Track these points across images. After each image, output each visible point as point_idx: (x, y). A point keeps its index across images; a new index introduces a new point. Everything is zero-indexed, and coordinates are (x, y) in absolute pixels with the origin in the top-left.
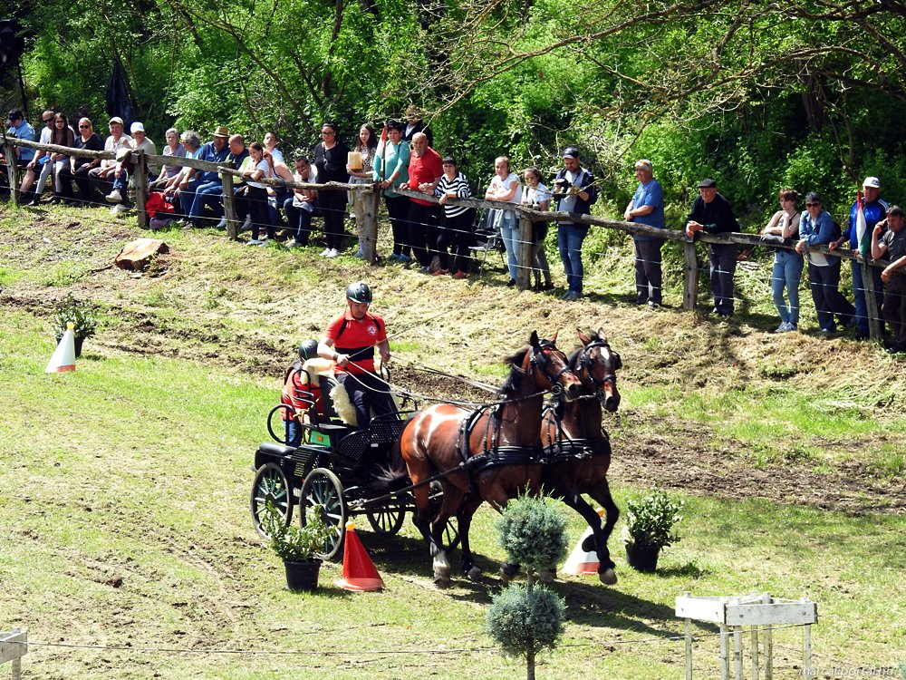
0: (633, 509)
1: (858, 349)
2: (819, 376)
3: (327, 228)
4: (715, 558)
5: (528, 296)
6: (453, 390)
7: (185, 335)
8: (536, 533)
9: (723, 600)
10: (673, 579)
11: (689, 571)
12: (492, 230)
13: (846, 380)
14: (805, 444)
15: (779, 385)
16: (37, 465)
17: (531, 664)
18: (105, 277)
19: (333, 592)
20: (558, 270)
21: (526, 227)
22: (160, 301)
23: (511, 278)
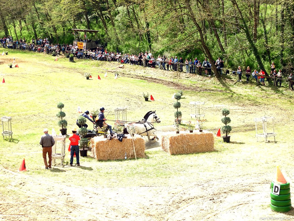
1: (195, 75)
2: (191, 78)
4: (187, 97)
6: (155, 80)
7: (127, 75)
8: (178, 96)
14: (192, 85)
15: (188, 79)
16: (117, 88)
17: (177, 109)
18: (118, 69)
19: (150, 101)
21: (161, 63)
23: (159, 68)
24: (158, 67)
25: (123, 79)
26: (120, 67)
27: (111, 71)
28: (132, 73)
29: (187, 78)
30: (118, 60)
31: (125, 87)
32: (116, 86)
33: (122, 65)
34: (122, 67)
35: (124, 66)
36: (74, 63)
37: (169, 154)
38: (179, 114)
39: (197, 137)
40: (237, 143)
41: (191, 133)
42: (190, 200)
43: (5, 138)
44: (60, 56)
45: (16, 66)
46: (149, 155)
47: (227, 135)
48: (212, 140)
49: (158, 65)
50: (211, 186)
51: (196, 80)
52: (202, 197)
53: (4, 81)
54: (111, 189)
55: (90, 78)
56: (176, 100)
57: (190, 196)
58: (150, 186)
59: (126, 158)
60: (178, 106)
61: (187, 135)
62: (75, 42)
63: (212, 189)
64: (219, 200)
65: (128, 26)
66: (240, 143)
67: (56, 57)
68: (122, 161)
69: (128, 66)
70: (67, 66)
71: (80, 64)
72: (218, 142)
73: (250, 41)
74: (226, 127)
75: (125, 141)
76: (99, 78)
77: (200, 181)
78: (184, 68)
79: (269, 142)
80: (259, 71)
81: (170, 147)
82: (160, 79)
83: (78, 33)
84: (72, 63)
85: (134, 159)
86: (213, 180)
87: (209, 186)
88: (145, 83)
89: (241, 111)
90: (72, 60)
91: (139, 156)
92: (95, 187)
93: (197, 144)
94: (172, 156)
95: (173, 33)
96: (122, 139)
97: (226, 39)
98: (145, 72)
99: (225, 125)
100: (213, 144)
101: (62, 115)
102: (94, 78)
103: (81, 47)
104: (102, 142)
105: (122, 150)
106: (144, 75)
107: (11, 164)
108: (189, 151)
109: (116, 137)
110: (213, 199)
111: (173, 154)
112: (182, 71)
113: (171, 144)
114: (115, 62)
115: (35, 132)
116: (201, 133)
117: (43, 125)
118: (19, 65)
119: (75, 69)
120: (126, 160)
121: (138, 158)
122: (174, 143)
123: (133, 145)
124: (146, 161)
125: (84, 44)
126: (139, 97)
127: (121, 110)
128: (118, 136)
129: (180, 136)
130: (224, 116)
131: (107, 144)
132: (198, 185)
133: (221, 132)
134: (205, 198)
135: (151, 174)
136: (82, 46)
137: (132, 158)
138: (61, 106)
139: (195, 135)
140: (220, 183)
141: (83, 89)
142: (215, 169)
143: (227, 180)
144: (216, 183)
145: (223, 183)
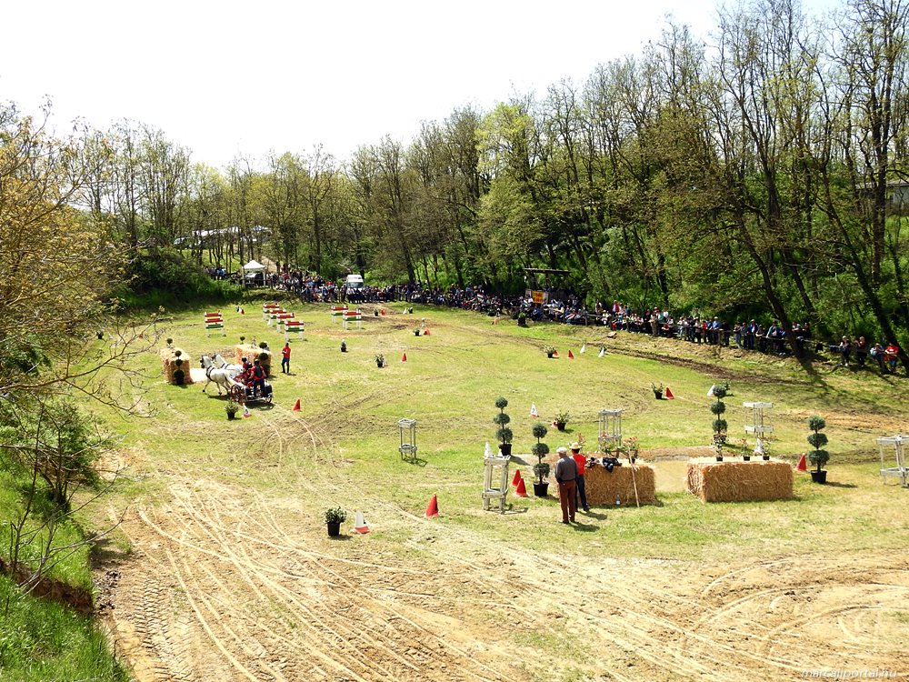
2: (746, 357)
4: (736, 393)
5: (687, 342)
6: (676, 360)
7: (623, 350)
8: (720, 391)
9: (754, 403)
10: (729, 397)
13: (751, 358)
14: (746, 370)
16: (602, 375)
17: (719, 416)
18: (605, 339)
19: (665, 399)
22: (616, 343)
24: (681, 338)
25: (615, 358)
26: (609, 337)
29: (738, 357)
30: (605, 324)
31: (617, 373)
32: (602, 370)
33: (612, 333)
34: (612, 337)
35: (616, 334)
36: (526, 328)
37: (702, 500)
38: (721, 425)
39: (758, 470)
40: (840, 485)
41: (747, 462)
42: (745, 591)
43: (404, 457)
44: (503, 317)
45: (426, 333)
46: (663, 501)
47: (819, 469)
48: (788, 478)
50: (789, 567)
51: (756, 360)
52: (770, 587)
53: (405, 359)
54: (590, 559)
55: (553, 355)
56: (716, 399)
57: (745, 583)
58: (664, 557)
60: (719, 409)
61: (738, 465)
62: (529, 292)
63: (791, 572)
64: (806, 595)
65: (625, 263)
66: (848, 486)
67: (495, 318)
69: (623, 333)
70: (513, 334)
71: (536, 330)
72: (802, 482)
73: (867, 289)
74: (818, 453)
75: (619, 471)
76: (571, 355)
77: (765, 556)
80: (885, 347)
81: (703, 487)
82: (685, 358)
83: (533, 276)
84: (523, 328)
85: (634, 505)
86: (791, 554)
87: (784, 565)
88: (657, 366)
89: (848, 422)
90: (522, 323)
91: (644, 501)
92: (560, 553)
93: (759, 482)
94: (708, 504)
95: (709, 275)
96: (612, 467)
97: (815, 285)
98: (656, 346)
99: (815, 449)
100: (791, 484)
101: (504, 419)
102: (562, 356)
103: (538, 300)
105: (613, 488)
106: (654, 350)
107: (413, 502)
108: (743, 496)
109: (602, 463)
110: (793, 593)
111: (710, 500)
113: (705, 480)
114: (600, 327)
115: (456, 449)
116: (766, 462)
117: (469, 437)
118: (432, 331)
119: (527, 339)
121: (641, 505)
122: (712, 479)
123: (632, 478)
124: (658, 511)
125: (545, 295)
127: (611, 414)
128: (604, 461)
129: (725, 466)
130: (814, 432)
132: (761, 563)
133: (808, 463)
134: (776, 589)
135: (667, 536)
136: (540, 298)
137: (631, 503)
138: (502, 404)
139: (755, 466)
140: (806, 562)
141: (542, 375)
142: (796, 534)
143: (820, 556)
144: (797, 562)
145: (813, 562)
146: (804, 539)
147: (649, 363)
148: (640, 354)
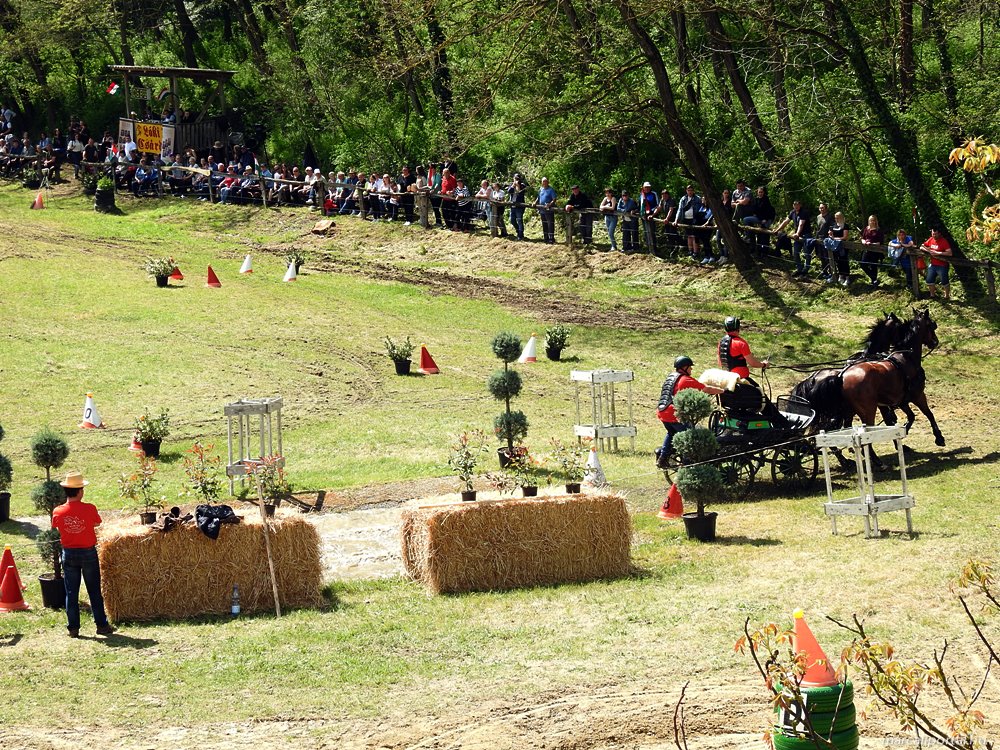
0: (549, 333)
1: (644, 258)
2: (628, 271)
3: (406, 213)
4: (585, 353)
5: (496, 240)
6: (465, 283)
7: (345, 263)
8: (508, 345)
9: (592, 372)
10: (567, 363)
11: (575, 359)
12: (480, 211)
13: (639, 272)
14: (622, 301)
15: (610, 275)
16: (282, 323)
17: (508, 403)
18: (308, 238)
19: (417, 375)
20: (510, 228)
21: (495, 209)
22: (333, 248)
23: (489, 232)
24: (485, 229)
25: (321, 282)
26: (316, 232)
27: (275, 247)
28: (368, 254)
29: (609, 271)
30: (310, 201)
31: (320, 319)
32: (283, 312)
33: (324, 223)
34: (324, 232)
35: (333, 225)
36: (117, 218)
37: (429, 590)
38: (513, 425)
39: (553, 516)
41: (529, 499)
44: (59, 189)
46: (344, 598)
48: (620, 529)
49: (484, 218)
50: (564, 715)
51: (649, 280)
54: (128, 733)
55: (171, 281)
58: (298, 716)
59: (236, 609)
60: (508, 387)
61: (508, 507)
62: (126, 126)
63: (567, 725)
66: (759, 542)
67: (36, 195)
68: (213, 623)
69: (351, 224)
70: (80, 230)
71: (142, 221)
75: (232, 535)
76: (213, 279)
77: (520, 696)
78: (600, 230)
79: (885, 534)
81: (430, 560)
82: (488, 278)
84: (109, 217)
86: (576, 688)
87: (553, 712)
88: (416, 299)
90: (106, 204)
91: (295, 601)
92: (61, 725)
93: (555, 543)
94: (439, 600)
96: (219, 526)
98: (425, 252)
100: (627, 544)
102: (194, 278)
103: (149, 145)
104: (130, 541)
105: (222, 575)
106: (420, 261)
108: (521, 576)
109: (194, 519)
111: (447, 590)
112: (589, 241)
113: (435, 545)
114: (298, 209)
116: (571, 497)
119: (113, 241)
120: (235, 617)
121: (285, 611)
122: (450, 540)
123: (265, 551)
124: (321, 621)
125: (166, 133)
126: (370, 361)
127: (253, 409)
128: (200, 513)
129: (478, 511)
131: (152, 549)
132: (506, 711)
135: (320, 672)
136: (155, 140)
137: (263, 608)
139: (547, 507)
140: (602, 703)
141: (134, 328)
142: (604, 647)
143: (636, 688)
144: (584, 702)
145: (617, 700)
146: (614, 657)
147: (401, 291)
148: (382, 272)
